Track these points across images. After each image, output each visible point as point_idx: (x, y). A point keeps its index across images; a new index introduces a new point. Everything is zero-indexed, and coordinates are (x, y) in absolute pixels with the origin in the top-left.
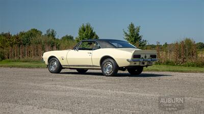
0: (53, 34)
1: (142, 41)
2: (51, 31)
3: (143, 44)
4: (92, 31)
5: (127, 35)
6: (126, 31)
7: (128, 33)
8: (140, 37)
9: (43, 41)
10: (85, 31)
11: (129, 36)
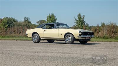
0: (27, 20)
1: (85, 24)
2: (26, 18)
3: (86, 26)
4: (55, 18)
5: (77, 21)
6: (76, 18)
7: (77, 19)
8: (84, 22)
9: (22, 24)
10: (51, 18)
11: (78, 21)
